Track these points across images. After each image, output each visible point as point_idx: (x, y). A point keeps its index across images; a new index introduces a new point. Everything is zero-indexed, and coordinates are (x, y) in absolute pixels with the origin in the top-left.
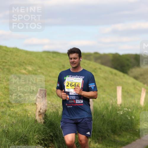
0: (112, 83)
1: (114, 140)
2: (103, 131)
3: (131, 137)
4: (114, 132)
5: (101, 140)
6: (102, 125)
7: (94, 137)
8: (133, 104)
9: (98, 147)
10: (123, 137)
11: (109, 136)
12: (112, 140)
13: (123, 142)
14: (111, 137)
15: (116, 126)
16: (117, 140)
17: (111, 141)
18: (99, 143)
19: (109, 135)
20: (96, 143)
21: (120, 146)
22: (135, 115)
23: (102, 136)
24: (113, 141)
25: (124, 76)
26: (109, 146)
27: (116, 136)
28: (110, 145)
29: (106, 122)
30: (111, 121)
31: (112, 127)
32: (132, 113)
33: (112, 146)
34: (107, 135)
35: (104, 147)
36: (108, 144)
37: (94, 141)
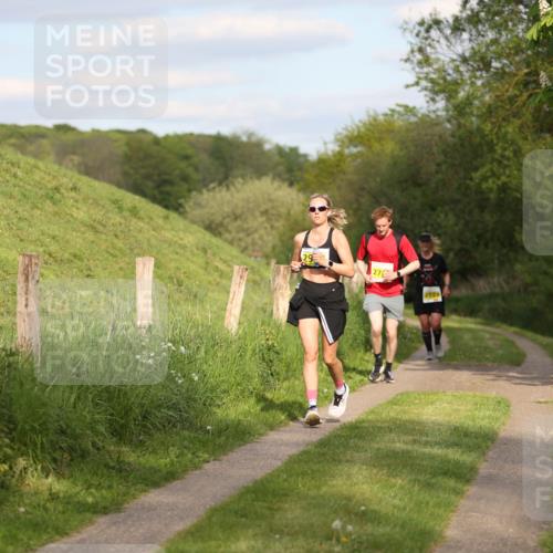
0: (120, 244)
1: (119, 462)
2: (78, 431)
3: (186, 451)
4: (119, 432)
5: (69, 465)
6: (75, 407)
7: (39, 452)
8: (196, 326)
9: (54, 491)
10: (154, 452)
11: (98, 449)
12: (112, 464)
13: (154, 470)
14: (108, 452)
15: (127, 411)
16: (129, 463)
17: (107, 466)
18: (60, 475)
19: (101, 444)
20: (47, 477)
21: (139, 486)
22: (205, 367)
23: (71, 449)
24: (113, 468)
25: (166, 218)
26: (99, 487)
27: (125, 449)
28: (100, 484)
29: (90, 396)
30: (107, 389)
31: (112, 415)
32: (191, 360)
33: (110, 487)
34: (94, 444)
35: (78, 489)
36: (95, 481)
37: (39, 467)
